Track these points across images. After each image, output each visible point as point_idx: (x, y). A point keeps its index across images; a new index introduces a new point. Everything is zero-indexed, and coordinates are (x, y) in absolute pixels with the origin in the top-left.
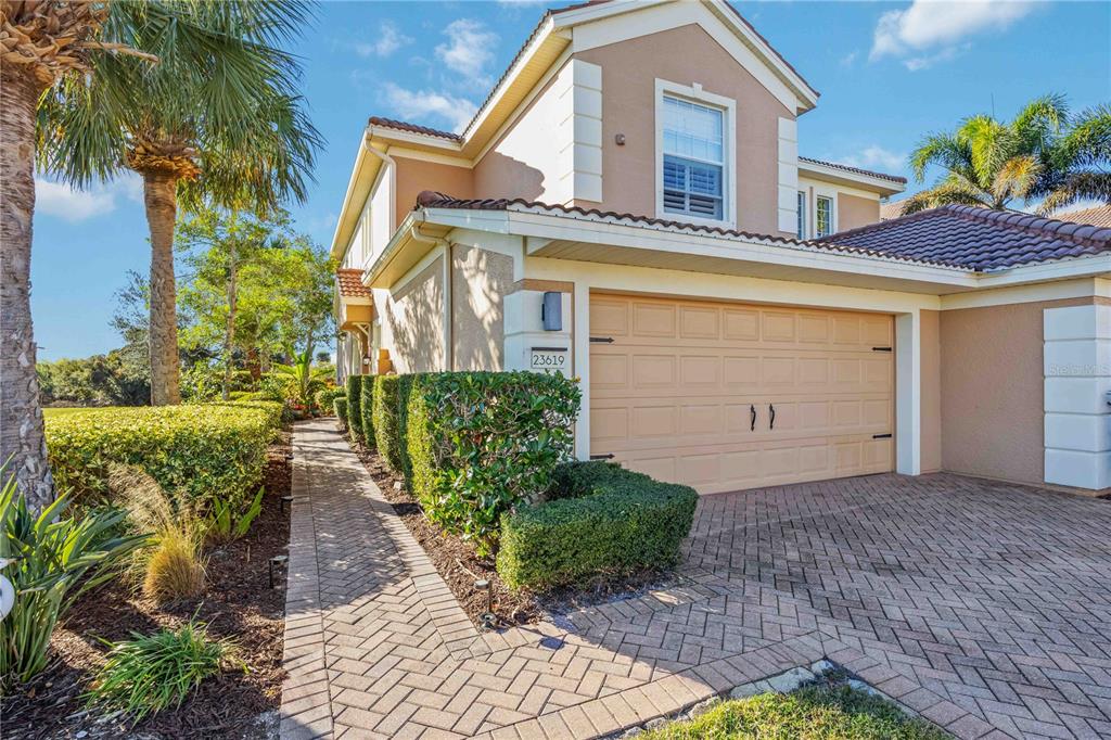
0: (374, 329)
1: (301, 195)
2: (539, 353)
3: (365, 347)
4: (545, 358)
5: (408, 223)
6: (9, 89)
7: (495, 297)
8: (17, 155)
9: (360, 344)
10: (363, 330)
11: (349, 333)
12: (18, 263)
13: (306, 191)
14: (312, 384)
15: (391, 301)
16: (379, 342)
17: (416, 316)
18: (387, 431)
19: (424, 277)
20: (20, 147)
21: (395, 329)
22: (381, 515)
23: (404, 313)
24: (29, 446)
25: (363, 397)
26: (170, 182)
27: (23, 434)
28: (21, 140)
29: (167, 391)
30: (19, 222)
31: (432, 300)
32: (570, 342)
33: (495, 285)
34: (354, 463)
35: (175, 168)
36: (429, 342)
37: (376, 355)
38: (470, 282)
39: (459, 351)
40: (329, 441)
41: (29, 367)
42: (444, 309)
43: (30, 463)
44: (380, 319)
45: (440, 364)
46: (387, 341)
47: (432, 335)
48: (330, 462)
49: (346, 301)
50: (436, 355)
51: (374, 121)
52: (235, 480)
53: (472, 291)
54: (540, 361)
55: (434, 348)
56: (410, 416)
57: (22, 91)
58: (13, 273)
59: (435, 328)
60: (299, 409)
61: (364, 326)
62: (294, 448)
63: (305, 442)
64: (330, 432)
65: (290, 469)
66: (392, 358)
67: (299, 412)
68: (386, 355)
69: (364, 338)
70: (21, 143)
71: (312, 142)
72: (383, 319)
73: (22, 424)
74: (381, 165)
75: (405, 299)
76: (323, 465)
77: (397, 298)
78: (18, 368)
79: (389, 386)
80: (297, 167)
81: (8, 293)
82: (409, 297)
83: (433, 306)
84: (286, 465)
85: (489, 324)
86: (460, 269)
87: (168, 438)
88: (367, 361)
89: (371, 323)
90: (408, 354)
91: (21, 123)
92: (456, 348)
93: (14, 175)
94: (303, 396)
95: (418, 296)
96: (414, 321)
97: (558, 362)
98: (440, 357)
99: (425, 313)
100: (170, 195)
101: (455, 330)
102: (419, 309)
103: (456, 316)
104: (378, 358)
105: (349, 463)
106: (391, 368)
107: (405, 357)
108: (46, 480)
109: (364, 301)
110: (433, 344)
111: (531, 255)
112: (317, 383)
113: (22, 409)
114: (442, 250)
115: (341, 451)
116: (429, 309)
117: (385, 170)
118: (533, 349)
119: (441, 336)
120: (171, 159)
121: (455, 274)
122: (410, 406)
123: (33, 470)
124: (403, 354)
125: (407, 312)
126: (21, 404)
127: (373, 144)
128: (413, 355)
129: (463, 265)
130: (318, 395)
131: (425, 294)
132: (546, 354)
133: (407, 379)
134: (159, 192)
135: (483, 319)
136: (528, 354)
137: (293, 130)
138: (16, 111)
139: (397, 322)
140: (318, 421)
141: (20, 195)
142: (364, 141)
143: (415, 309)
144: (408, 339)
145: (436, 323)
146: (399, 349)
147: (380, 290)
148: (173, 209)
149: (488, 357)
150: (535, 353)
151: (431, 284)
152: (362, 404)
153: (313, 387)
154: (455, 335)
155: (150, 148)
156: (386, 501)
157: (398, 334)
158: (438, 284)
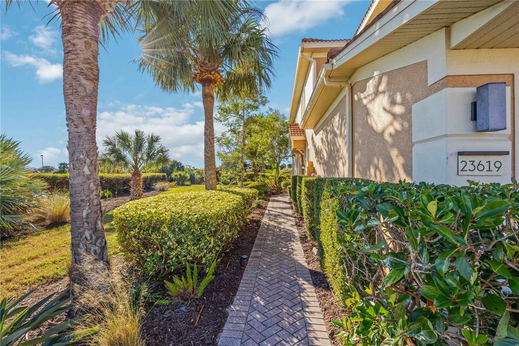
0: (307, 152)
1: (268, 84)
2: (468, 159)
3: (303, 161)
4: (476, 164)
5: (322, 76)
6: (78, 8)
7: (398, 110)
8: (84, 47)
9: (300, 159)
10: (301, 152)
11: (296, 155)
12: (86, 112)
13: (270, 81)
14: (280, 178)
15: (314, 135)
16: (309, 158)
17: (327, 141)
18: (308, 214)
19: (332, 116)
20: (85, 42)
21: (316, 150)
22: (301, 281)
23: (320, 141)
24: (88, 223)
25: (298, 188)
26: (212, 85)
27: (84, 215)
28: (85, 37)
29: (211, 183)
30: (84, 87)
31: (338, 129)
32: (510, 143)
33: (399, 98)
34: (292, 226)
35: (213, 78)
36: (336, 156)
37: (307, 164)
38: (370, 106)
39: (359, 160)
40: (283, 208)
41: (90, 175)
42: (346, 131)
43: (87, 234)
44: (309, 146)
45: (343, 171)
46: (312, 157)
47: (338, 151)
48: (280, 223)
49: (293, 138)
50: (340, 164)
51: (304, 40)
52: (206, 249)
53: (372, 113)
54: (469, 166)
55: (339, 159)
56: (322, 212)
57: (86, 9)
58: (82, 118)
59: (340, 146)
60: (274, 190)
61: (301, 150)
62: (267, 212)
63: (273, 208)
64: (286, 202)
65: (260, 226)
66: (314, 166)
67: (274, 191)
68: (311, 164)
69: (302, 156)
70: (85, 39)
71: (271, 53)
72: (310, 146)
73: (84, 209)
74: (309, 64)
75: (321, 132)
76: (276, 225)
77: (317, 133)
78: (84, 175)
79: (309, 185)
80: (267, 70)
81: (79, 130)
82: (324, 131)
83: (338, 132)
84: (258, 222)
85: (391, 135)
86: (360, 99)
87: (166, 220)
88: (303, 167)
89: (305, 148)
90: (323, 164)
91: (85, 27)
92: (356, 158)
93: (82, 59)
94: (276, 184)
95: (329, 129)
96: (326, 144)
97: (492, 167)
98: (343, 165)
99: (333, 138)
100: (212, 91)
101: (356, 145)
102: (329, 137)
103: (356, 135)
104: (307, 166)
105: (289, 225)
106: (314, 171)
107: (321, 166)
108: (98, 244)
109: (301, 138)
110: (339, 156)
111: (455, 49)
112: (283, 177)
113: (84, 200)
114: (346, 91)
115: (287, 215)
116: (335, 135)
117: (311, 66)
118: (460, 154)
119: (344, 151)
120: (211, 74)
121: (355, 105)
122: (322, 204)
123: (89, 238)
124: (320, 164)
125: (322, 139)
126: (84, 198)
127: (304, 54)
128: (326, 164)
129: (362, 95)
130: (283, 183)
131: (333, 126)
132: (477, 159)
133: (320, 180)
134: (207, 91)
135: (383, 132)
136: (453, 160)
137: (262, 48)
138: (83, 20)
139: (317, 146)
140: (282, 196)
141: (85, 71)
142: (300, 54)
143: (327, 137)
144: (323, 155)
145: (340, 143)
146: (318, 161)
147: (309, 130)
148: (213, 98)
149: (390, 164)
150: (461, 158)
151: (337, 118)
152: (297, 192)
153: (281, 179)
154: (356, 149)
155: (203, 70)
156: (306, 264)
157: (318, 153)
158: (342, 117)
